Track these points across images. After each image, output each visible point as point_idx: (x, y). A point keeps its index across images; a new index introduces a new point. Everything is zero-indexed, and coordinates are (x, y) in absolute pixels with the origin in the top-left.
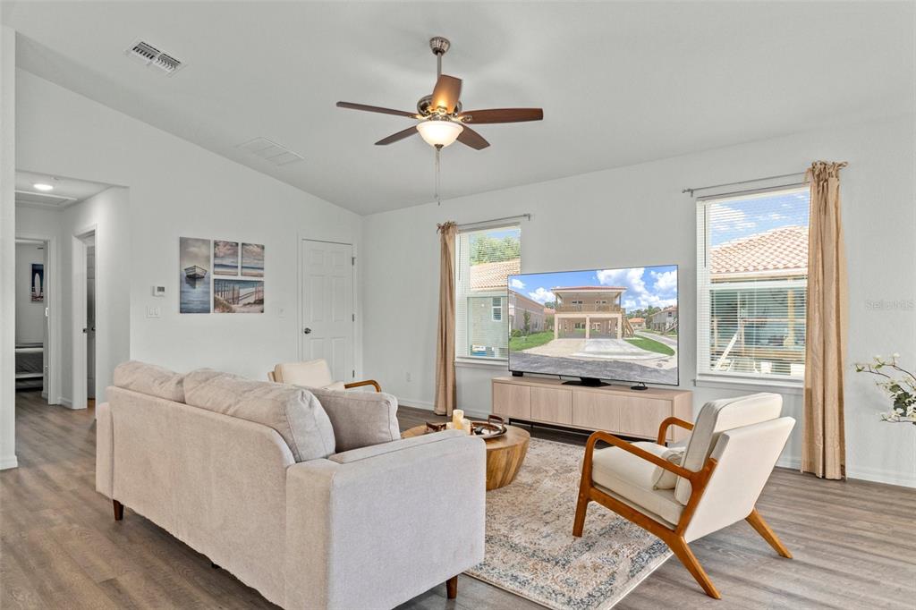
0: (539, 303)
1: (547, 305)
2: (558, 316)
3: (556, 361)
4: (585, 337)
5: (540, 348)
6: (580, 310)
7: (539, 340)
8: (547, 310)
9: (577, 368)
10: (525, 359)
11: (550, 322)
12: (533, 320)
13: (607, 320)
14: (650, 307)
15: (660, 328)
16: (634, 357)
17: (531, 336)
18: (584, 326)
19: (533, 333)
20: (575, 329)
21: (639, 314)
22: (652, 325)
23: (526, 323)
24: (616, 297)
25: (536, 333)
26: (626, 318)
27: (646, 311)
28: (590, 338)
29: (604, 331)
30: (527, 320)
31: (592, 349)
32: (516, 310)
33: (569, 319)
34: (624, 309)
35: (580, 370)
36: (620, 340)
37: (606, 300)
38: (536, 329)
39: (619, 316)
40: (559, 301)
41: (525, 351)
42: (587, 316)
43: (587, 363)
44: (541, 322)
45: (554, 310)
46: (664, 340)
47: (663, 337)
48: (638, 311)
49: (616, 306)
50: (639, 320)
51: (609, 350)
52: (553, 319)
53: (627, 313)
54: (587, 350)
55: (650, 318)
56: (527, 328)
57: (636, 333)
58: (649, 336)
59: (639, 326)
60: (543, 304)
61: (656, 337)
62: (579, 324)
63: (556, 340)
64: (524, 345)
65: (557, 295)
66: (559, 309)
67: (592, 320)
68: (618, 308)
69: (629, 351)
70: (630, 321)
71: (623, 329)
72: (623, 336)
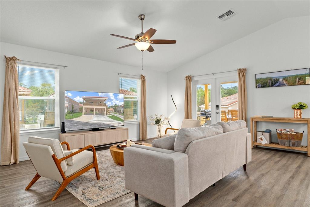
0: (77, 102)
1: (80, 103)
2: (84, 107)
3: (83, 123)
4: (93, 115)
5: (77, 118)
6: (92, 105)
7: (77, 116)
8: (80, 105)
9: (90, 126)
10: (72, 122)
11: (81, 109)
12: (75, 108)
13: (101, 109)
14: (116, 105)
15: (119, 112)
16: (110, 122)
17: (74, 114)
18: (93, 111)
19: (75, 113)
20: (90, 112)
21: (112, 107)
22: (116, 111)
23: (72, 109)
24: (104, 101)
25: (76, 113)
26: (108, 108)
27: (114, 106)
28: (95, 115)
29: (100, 113)
30: (73, 108)
31: (96, 119)
32: (69, 104)
33: (88, 108)
34: (107, 105)
35: (91, 126)
36: (105, 116)
37: (101, 102)
38: (76, 112)
39: (105, 107)
40: (85, 101)
41: (72, 119)
42: (94, 107)
43: (94, 124)
44: (78, 109)
45: (82, 105)
46: (120, 117)
47: (120, 115)
48: (112, 106)
49: (104, 104)
50: (112, 109)
51: (101, 120)
52: (82, 108)
53: (108, 106)
54: (94, 119)
55: (116, 108)
56: (73, 111)
57: (111, 114)
58: (115, 115)
59: (112, 111)
60: (79, 102)
61: (117, 115)
62: (91, 110)
63: (83, 115)
64: (72, 117)
65: (84, 99)
66: (85, 104)
67: (96, 109)
68: (105, 105)
69: (108, 120)
70: (109, 109)
71: (106, 112)
72: (106, 115)
